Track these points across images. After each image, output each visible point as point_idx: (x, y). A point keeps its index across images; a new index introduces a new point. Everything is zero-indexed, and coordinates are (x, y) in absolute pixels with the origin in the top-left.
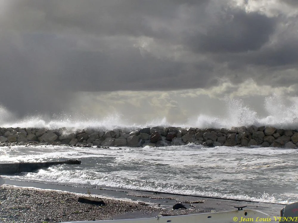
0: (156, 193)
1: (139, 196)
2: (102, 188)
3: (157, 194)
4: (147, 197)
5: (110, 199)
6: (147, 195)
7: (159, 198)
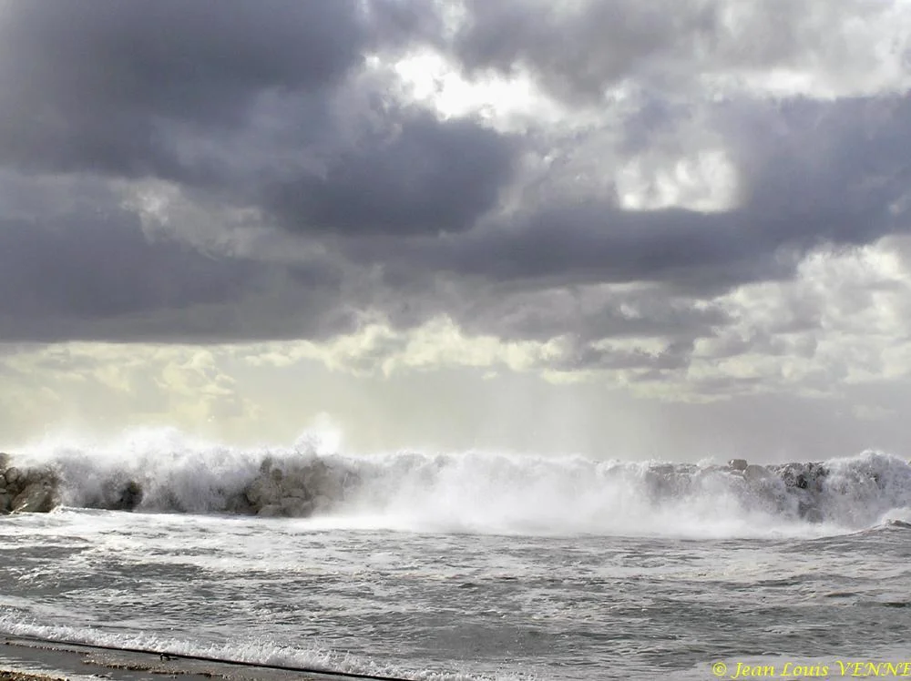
0: (167, 656)
1: (118, 664)
2: (12, 642)
3: (169, 659)
4: (139, 669)
5: (34, 676)
6: (143, 664)
7: (177, 673)
